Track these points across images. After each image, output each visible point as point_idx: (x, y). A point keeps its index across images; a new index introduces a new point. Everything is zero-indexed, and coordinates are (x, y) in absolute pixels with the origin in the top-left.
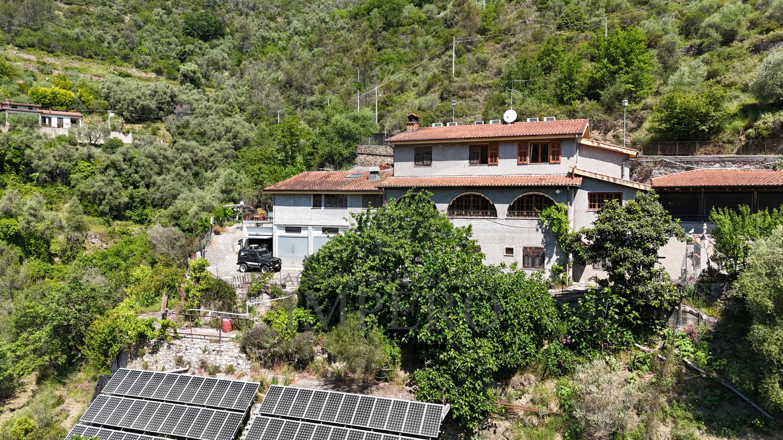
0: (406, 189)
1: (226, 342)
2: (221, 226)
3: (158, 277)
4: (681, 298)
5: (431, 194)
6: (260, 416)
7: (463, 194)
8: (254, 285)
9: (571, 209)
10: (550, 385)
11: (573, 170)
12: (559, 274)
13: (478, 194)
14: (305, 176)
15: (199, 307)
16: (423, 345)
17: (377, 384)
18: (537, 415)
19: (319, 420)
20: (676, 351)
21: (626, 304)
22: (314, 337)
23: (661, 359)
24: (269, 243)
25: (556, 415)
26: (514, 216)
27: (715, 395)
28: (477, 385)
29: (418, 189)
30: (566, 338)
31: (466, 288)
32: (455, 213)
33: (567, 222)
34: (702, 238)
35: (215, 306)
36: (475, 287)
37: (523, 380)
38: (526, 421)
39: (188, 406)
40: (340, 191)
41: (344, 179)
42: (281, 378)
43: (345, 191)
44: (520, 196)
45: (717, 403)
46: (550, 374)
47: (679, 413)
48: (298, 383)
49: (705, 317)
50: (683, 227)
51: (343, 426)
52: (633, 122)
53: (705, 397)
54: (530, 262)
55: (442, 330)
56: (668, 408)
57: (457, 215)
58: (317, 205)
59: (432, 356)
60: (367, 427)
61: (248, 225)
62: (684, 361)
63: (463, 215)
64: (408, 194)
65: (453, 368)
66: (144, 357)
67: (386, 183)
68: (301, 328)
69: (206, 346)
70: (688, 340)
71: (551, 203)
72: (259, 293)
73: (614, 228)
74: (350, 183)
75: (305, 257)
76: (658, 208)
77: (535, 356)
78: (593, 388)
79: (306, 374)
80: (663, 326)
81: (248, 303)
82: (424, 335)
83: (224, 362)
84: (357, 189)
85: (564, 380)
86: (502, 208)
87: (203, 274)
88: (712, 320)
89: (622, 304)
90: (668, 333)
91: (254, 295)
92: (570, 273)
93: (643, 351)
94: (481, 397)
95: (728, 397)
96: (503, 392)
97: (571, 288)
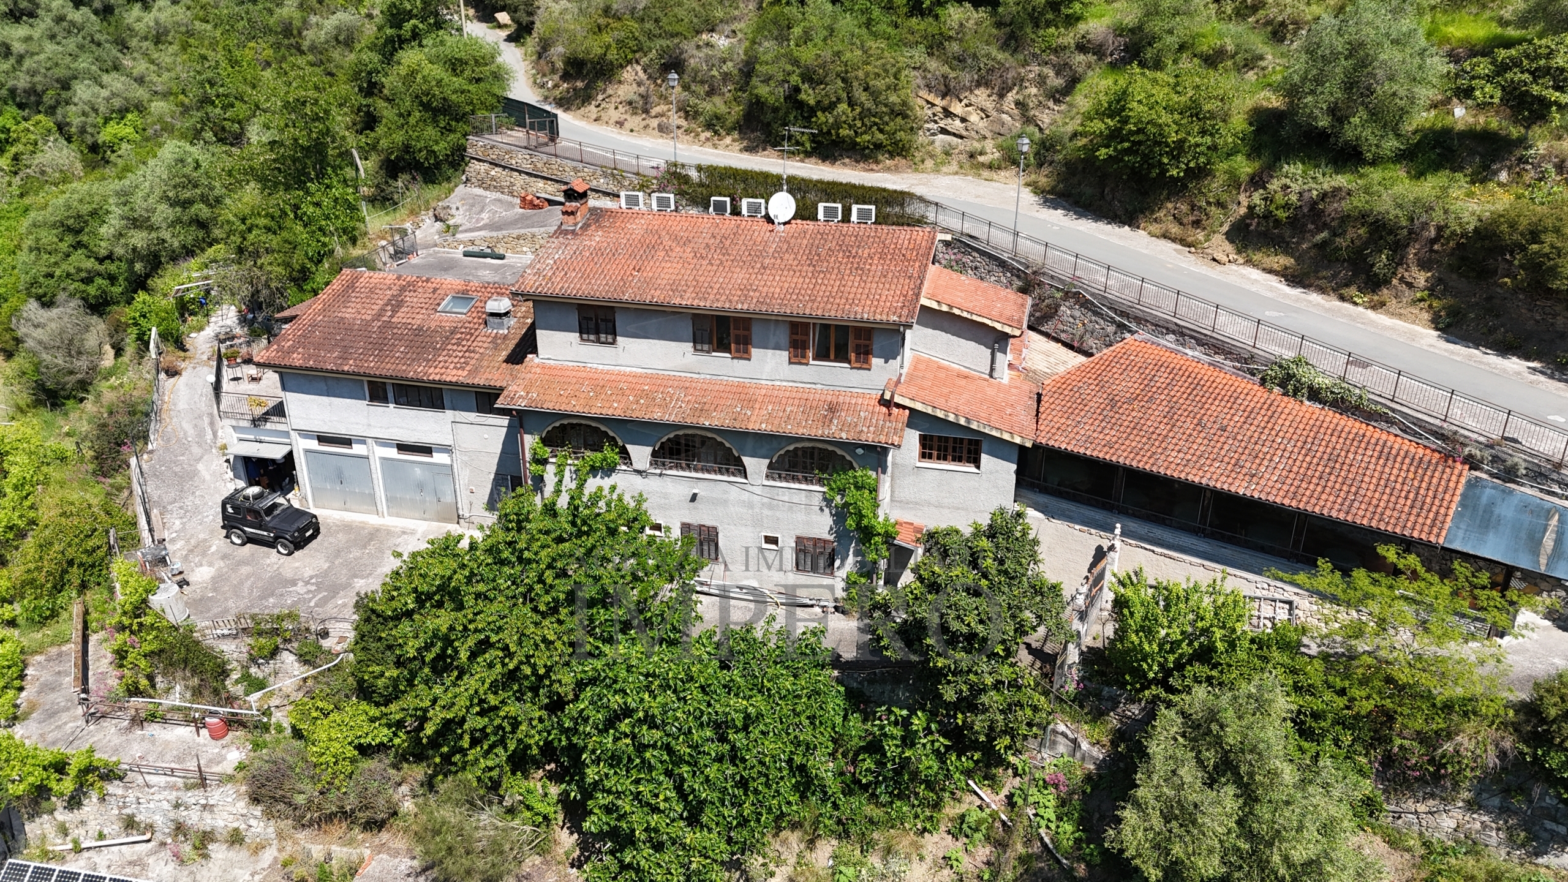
1: (218, 785)
7: (680, 432)
9: (884, 484)
10: (824, 852)
11: (892, 393)
13: (710, 435)
14: (345, 297)
24: (285, 466)
26: (780, 480)
32: (667, 464)
35: (184, 678)
37: (778, 844)
40: (423, 382)
41: (435, 320)
42: (336, 858)
43: (434, 383)
44: (785, 450)
46: (824, 832)
48: (370, 870)
52: (1058, 74)
57: (671, 468)
58: (378, 399)
61: (234, 423)
62: (1039, 835)
63: (682, 469)
66: (56, 814)
67: (520, 393)
69: (178, 798)
70: (1051, 795)
71: (847, 465)
72: (275, 653)
74: (446, 341)
79: (385, 838)
83: (221, 824)
84: (460, 379)
86: (756, 466)
88: (1095, 752)
91: (265, 657)
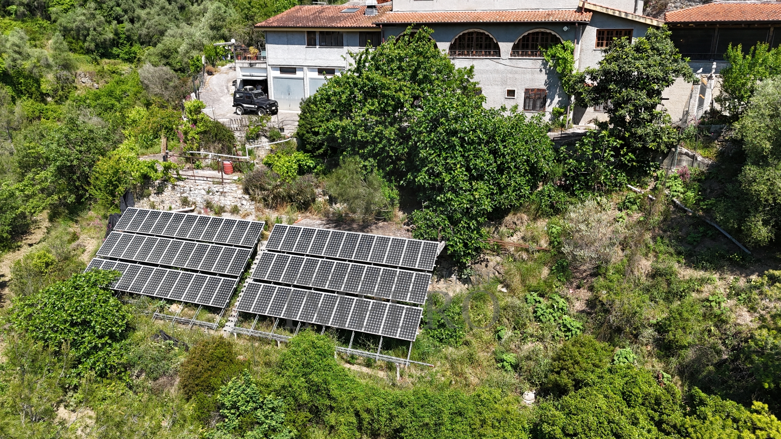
0: (404, 25)
1: (229, 183)
2: (214, 65)
3: (155, 119)
4: (680, 139)
5: (432, 31)
6: (266, 252)
7: (466, 32)
8: (252, 128)
9: (578, 48)
10: (542, 224)
11: (583, 5)
12: (559, 117)
13: (482, 31)
14: (297, 11)
15: (199, 150)
16: (421, 188)
17: (376, 223)
18: (527, 250)
19: (322, 255)
20: (667, 192)
21: (622, 146)
22: (315, 180)
23: (651, 199)
24: (264, 84)
25: (545, 251)
26: (518, 55)
27: (699, 232)
28: (471, 224)
29: (418, 26)
30: (560, 180)
31: (465, 132)
32: (457, 53)
33: (573, 62)
34: (710, 78)
35: (214, 148)
36: (474, 131)
37: (515, 220)
38: (517, 256)
39: (198, 243)
40: (335, 28)
41: (340, 14)
42: (285, 218)
43: (340, 28)
44: (526, 34)
45: (699, 239)
46: (542, 214)
47: (662, 248)
48: (301, 222)
49: (700, 158)
50: (691, 67)
51: (345, 260)
53: (688, 234)
54: (531, 104)
55: (440, 173)
56: (651, 244)
57: (459, 55)
58: (311, 43)
59: (429, 198)
60: (368, 261)
61: (241, 65)
62: (673, 201)
63: (465, 55)
64: (408, 31)
65: (449, 209)
66: (151, 197)
67: (384, 19)
68: (302, 171)
69: (209, 188)
70: (680, 181)
71: (556, 41)
72: (258, 136)
73: (620, 68)
74: (345, 18)
75: (302, 99)
76: (669, 46)
77: (528, 197)
78: (583, 227)
79: (308, 214)
80: (657, 168)
81: (248, 146)
82: (422, 178)
83: (229, 203)
84: (353, 25)
85: (555, 219)
86: (506, 47)
87: (200, 116)
88: (706, 161)
89: (619, 146)
90: (661, 174)
91: (253, 138)
92: (571, 116)
93: (635, 192)
94: (475, 235)
95: (710, 234)
96: (496, 230)
97: (570, 131)
